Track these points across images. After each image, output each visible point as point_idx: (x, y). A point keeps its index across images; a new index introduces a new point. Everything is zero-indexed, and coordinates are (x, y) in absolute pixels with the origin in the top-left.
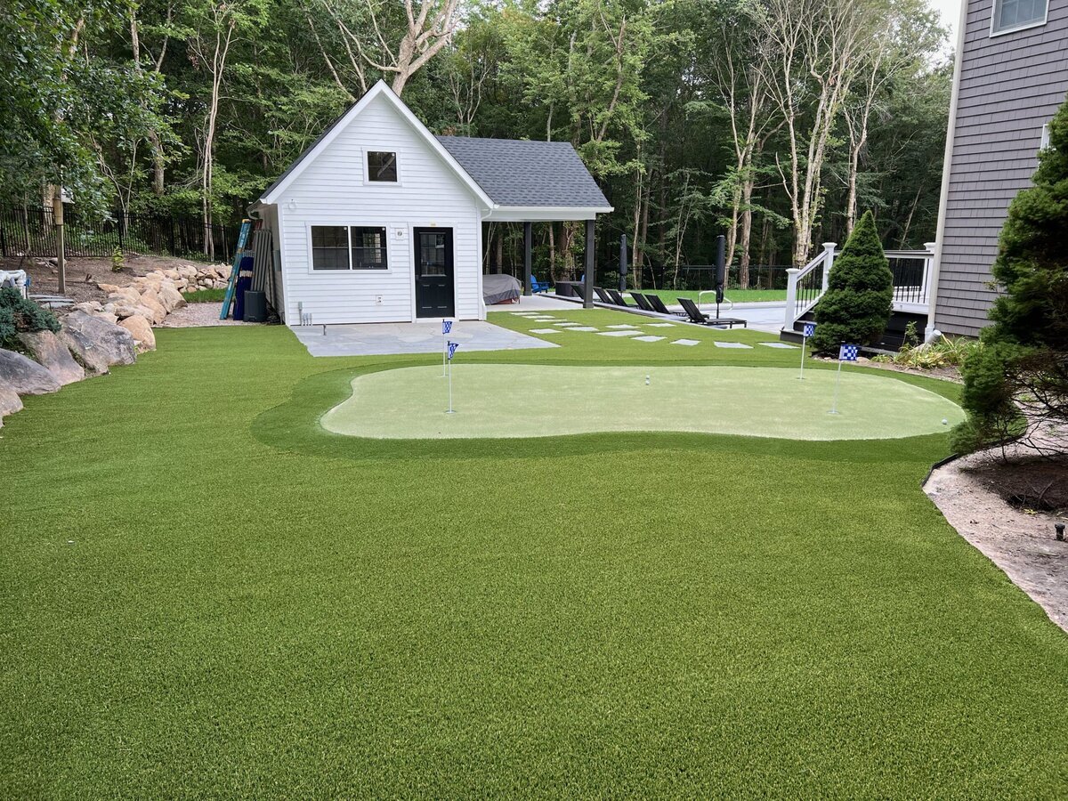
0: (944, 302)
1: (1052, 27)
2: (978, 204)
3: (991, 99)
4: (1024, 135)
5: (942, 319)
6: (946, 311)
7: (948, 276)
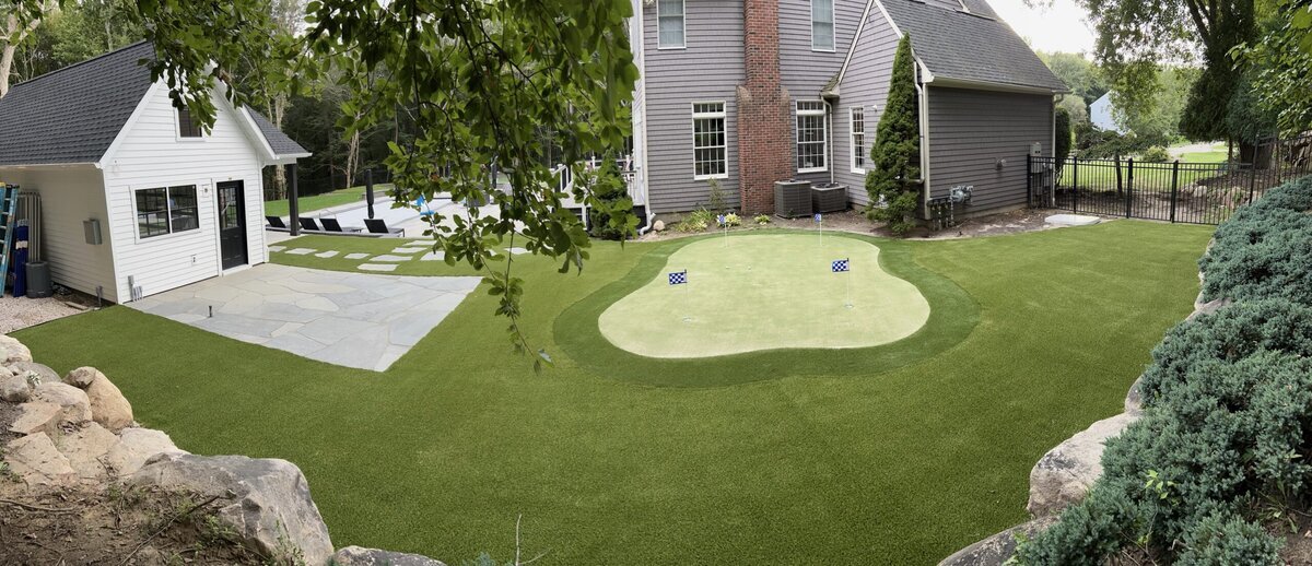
0: (653, 197)
1: (689, 50)
2: (664, 143)
3: (663, 85)
4: (683, 106)
5: (654, 206)
6: (655, 202)
7: (653, 183)
